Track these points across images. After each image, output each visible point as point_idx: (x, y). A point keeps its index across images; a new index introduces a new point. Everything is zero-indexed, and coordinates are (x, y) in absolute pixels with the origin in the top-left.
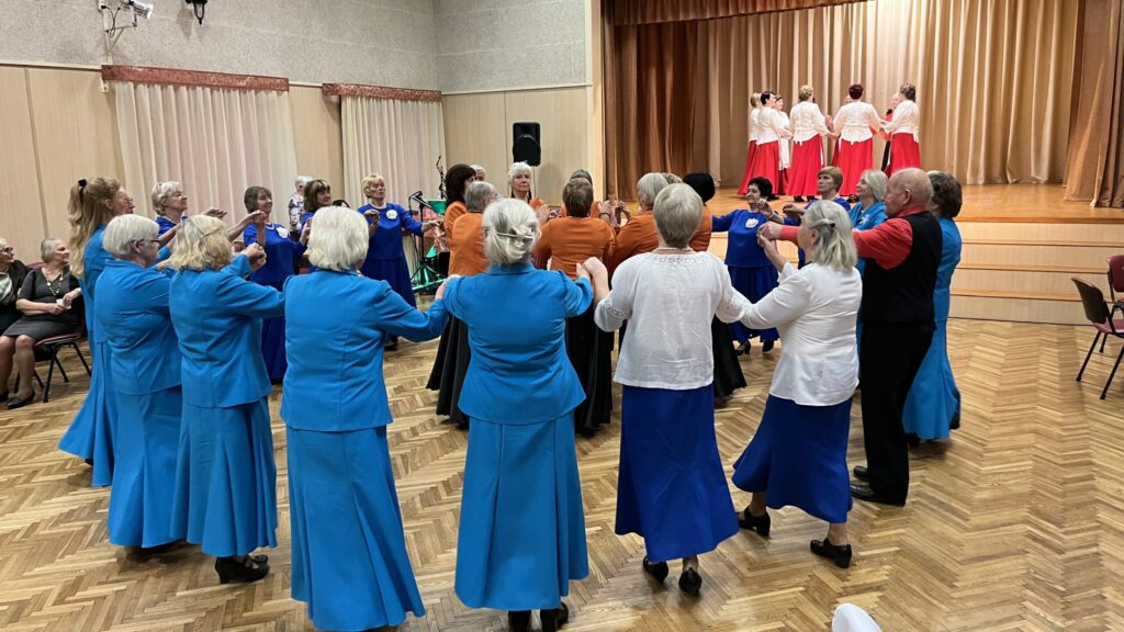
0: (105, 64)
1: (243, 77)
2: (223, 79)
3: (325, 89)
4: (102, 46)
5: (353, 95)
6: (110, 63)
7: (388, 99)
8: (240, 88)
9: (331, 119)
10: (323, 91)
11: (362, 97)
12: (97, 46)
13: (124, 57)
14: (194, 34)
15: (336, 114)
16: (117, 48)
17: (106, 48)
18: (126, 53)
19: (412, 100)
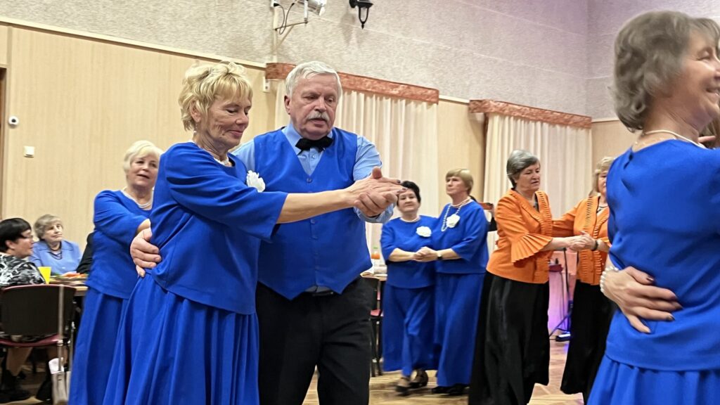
0: (270, 62)
1: (396, 85)
2: (377, 85)
3: (472, 106)
4: (269, 45)
5: (501, 113)
6: (275, 61)
7: (535, 121)
8: (392, 96)
9: (473, 139)
10: (470, 109)
11: (510, 116)
12: (265, 44)
13: (287, 57)
14: (354, 39)
15: (480, 135)
16: (283, 47)
17: (272, 47)
18: (290, 53)
19: (562, 124)
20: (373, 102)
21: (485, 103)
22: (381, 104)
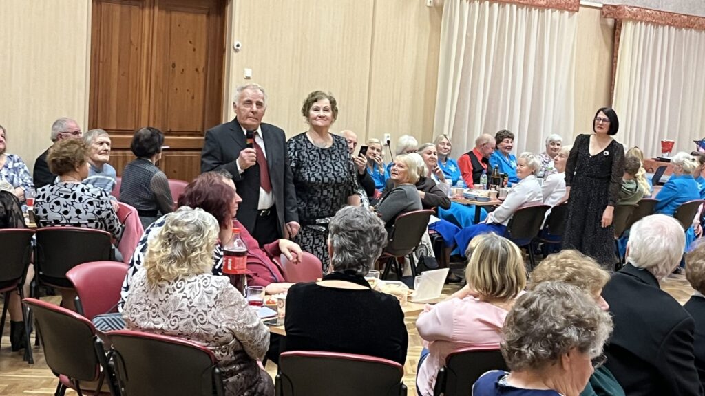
3: (605, 10)
5: (634, 19)
7: (664, 25)
8: (540, 7)
10: (603, 13)
11: (641, 22)
15: (609, 40)
20: (523, 12)
21: (621, 8)
22: (530, 15)
